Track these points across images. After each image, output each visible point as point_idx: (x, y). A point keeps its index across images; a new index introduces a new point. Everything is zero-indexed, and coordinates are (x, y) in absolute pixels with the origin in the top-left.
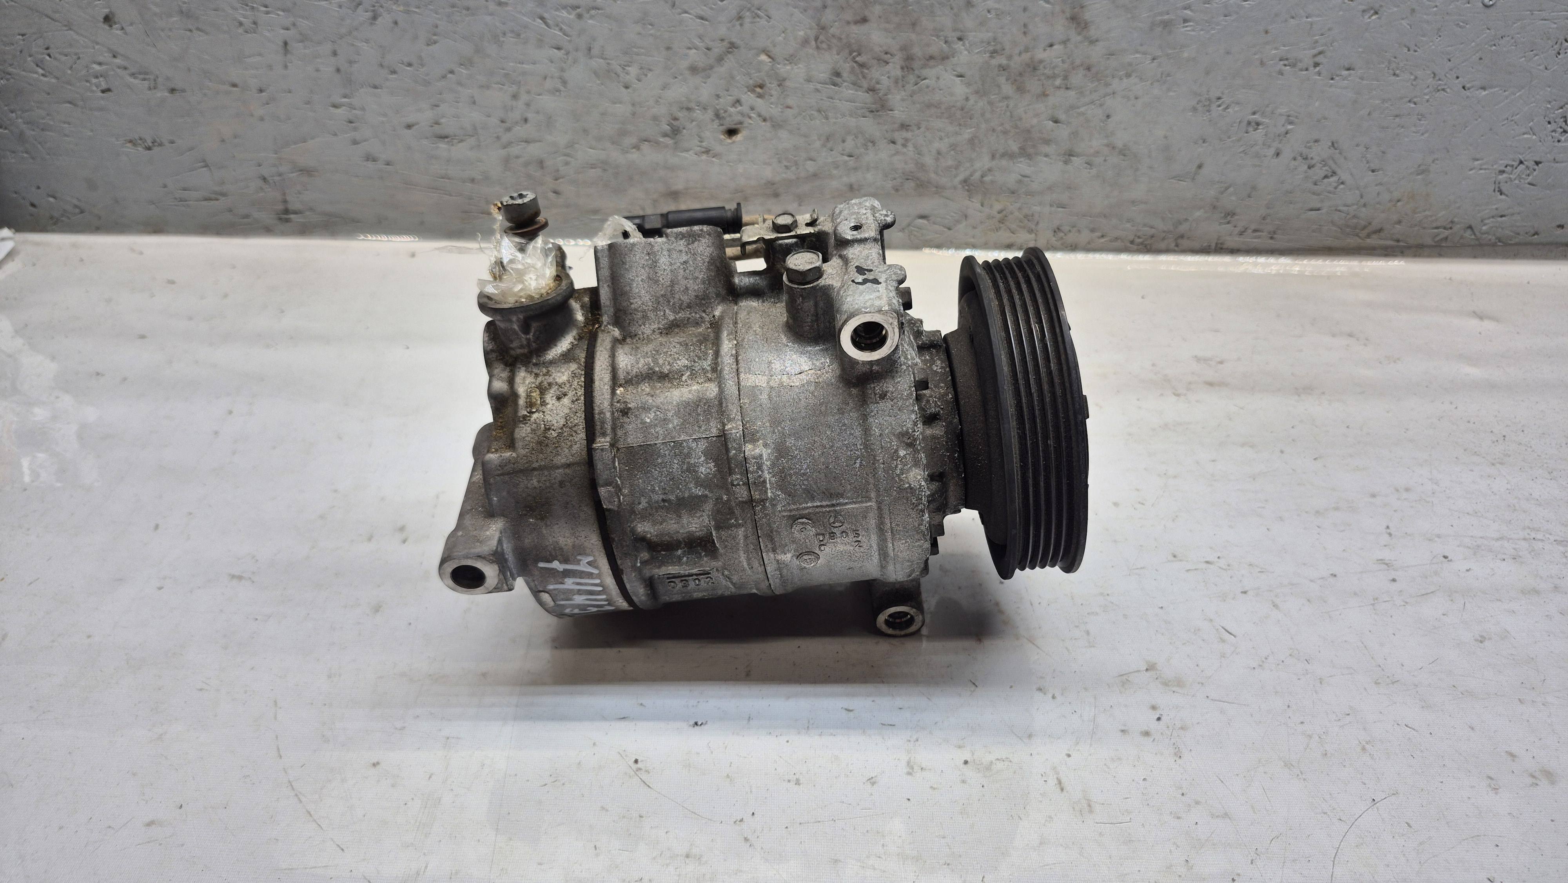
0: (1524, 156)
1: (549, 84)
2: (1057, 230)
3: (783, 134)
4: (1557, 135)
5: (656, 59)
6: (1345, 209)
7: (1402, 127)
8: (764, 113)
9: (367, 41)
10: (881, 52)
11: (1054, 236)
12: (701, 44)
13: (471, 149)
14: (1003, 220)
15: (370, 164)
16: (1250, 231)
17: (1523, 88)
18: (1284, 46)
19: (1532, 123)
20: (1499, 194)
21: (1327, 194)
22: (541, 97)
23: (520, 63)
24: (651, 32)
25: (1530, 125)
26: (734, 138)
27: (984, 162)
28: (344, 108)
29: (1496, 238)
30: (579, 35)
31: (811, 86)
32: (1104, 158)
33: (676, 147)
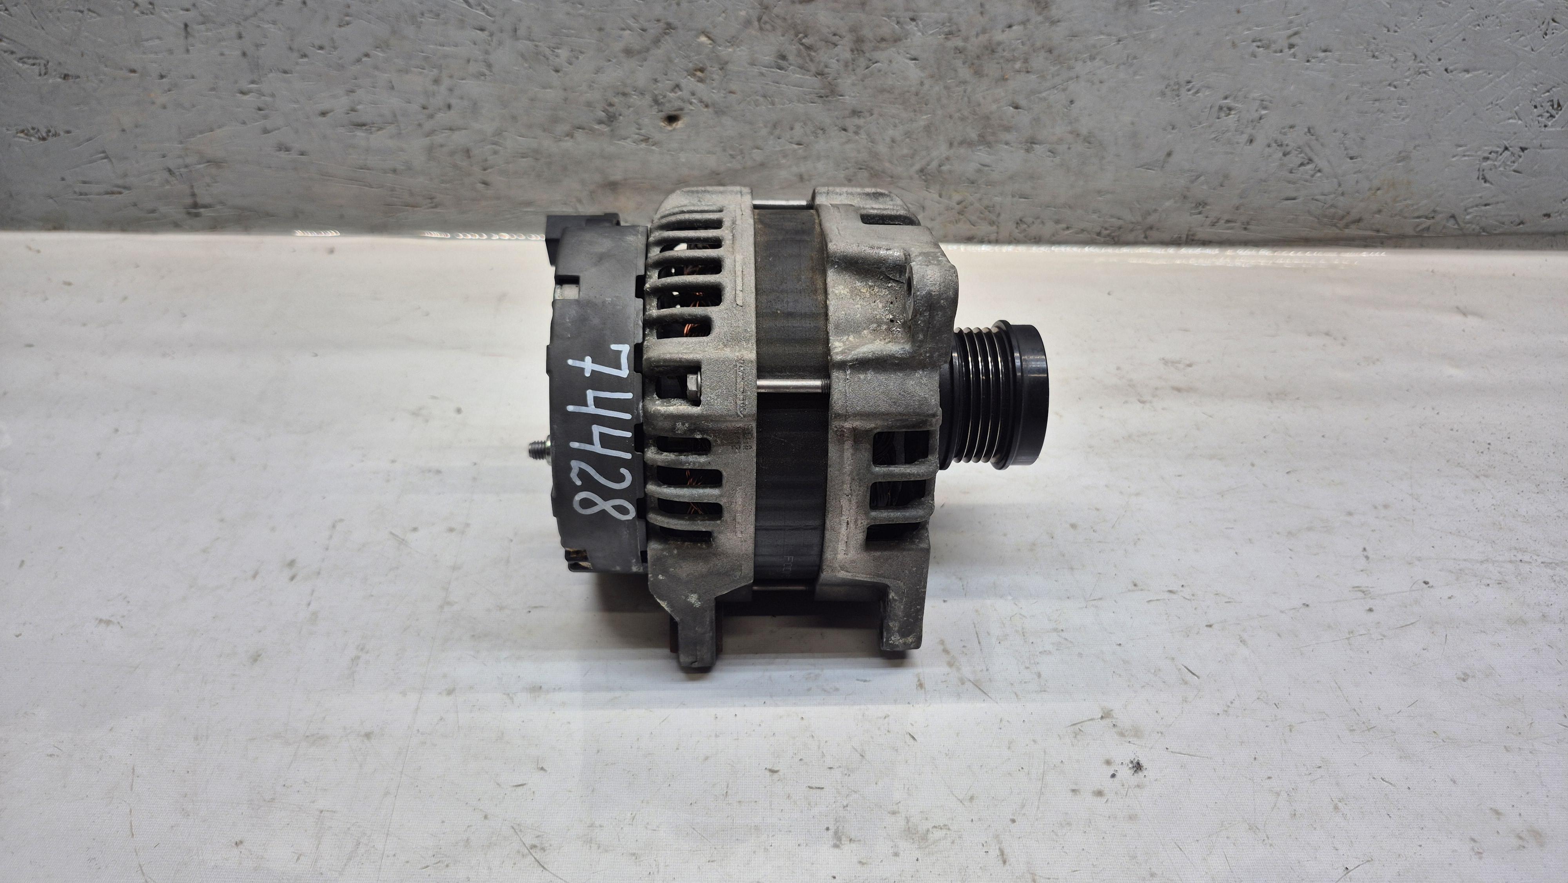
0: (1509, 142)
1: (473, 68)
2: (1019, 222)
3: (727, 121)
4: (1544, 119)
5: (589, 41)
6: (1322, 198)
7: (1382, 112)
8: (705, 99)
9: (274, 23)
10: (828, 33)
11: (1017, 228)
12: (636, 25)
13: (391, 137)
14: (963, 211)
15: (283, 154)
16: (1223, 221)
17: (1508, 70)
18: (1257, 26)
19: (1517, 107)
20: (1483, 181)
21: (1303, 182)
22: (464, 81)
23: (440, 45)
24: (582, 11)
25: (1515, 109)
26: (674, 125)
27: (941, 150)
28: (253, 94)
29: (1481, 228)
30: (504, 15)
31: (756, 70)
32: (1067, 146)
33: (613, 134)
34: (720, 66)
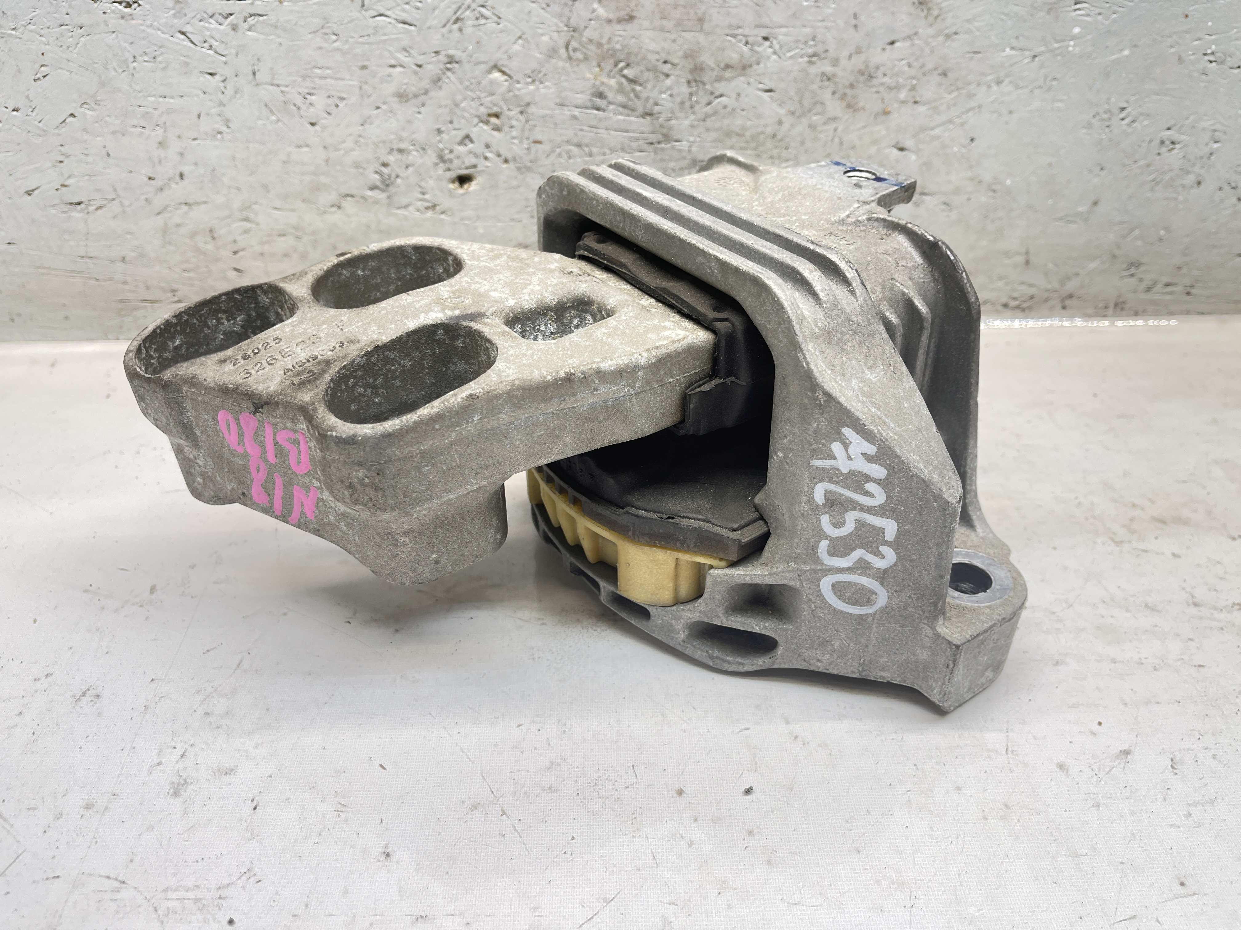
34: (519, 109)
